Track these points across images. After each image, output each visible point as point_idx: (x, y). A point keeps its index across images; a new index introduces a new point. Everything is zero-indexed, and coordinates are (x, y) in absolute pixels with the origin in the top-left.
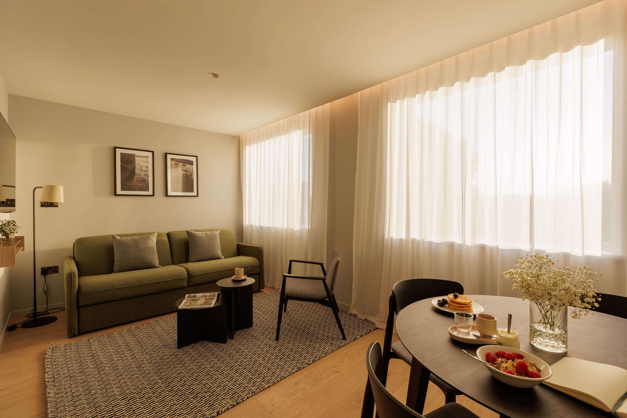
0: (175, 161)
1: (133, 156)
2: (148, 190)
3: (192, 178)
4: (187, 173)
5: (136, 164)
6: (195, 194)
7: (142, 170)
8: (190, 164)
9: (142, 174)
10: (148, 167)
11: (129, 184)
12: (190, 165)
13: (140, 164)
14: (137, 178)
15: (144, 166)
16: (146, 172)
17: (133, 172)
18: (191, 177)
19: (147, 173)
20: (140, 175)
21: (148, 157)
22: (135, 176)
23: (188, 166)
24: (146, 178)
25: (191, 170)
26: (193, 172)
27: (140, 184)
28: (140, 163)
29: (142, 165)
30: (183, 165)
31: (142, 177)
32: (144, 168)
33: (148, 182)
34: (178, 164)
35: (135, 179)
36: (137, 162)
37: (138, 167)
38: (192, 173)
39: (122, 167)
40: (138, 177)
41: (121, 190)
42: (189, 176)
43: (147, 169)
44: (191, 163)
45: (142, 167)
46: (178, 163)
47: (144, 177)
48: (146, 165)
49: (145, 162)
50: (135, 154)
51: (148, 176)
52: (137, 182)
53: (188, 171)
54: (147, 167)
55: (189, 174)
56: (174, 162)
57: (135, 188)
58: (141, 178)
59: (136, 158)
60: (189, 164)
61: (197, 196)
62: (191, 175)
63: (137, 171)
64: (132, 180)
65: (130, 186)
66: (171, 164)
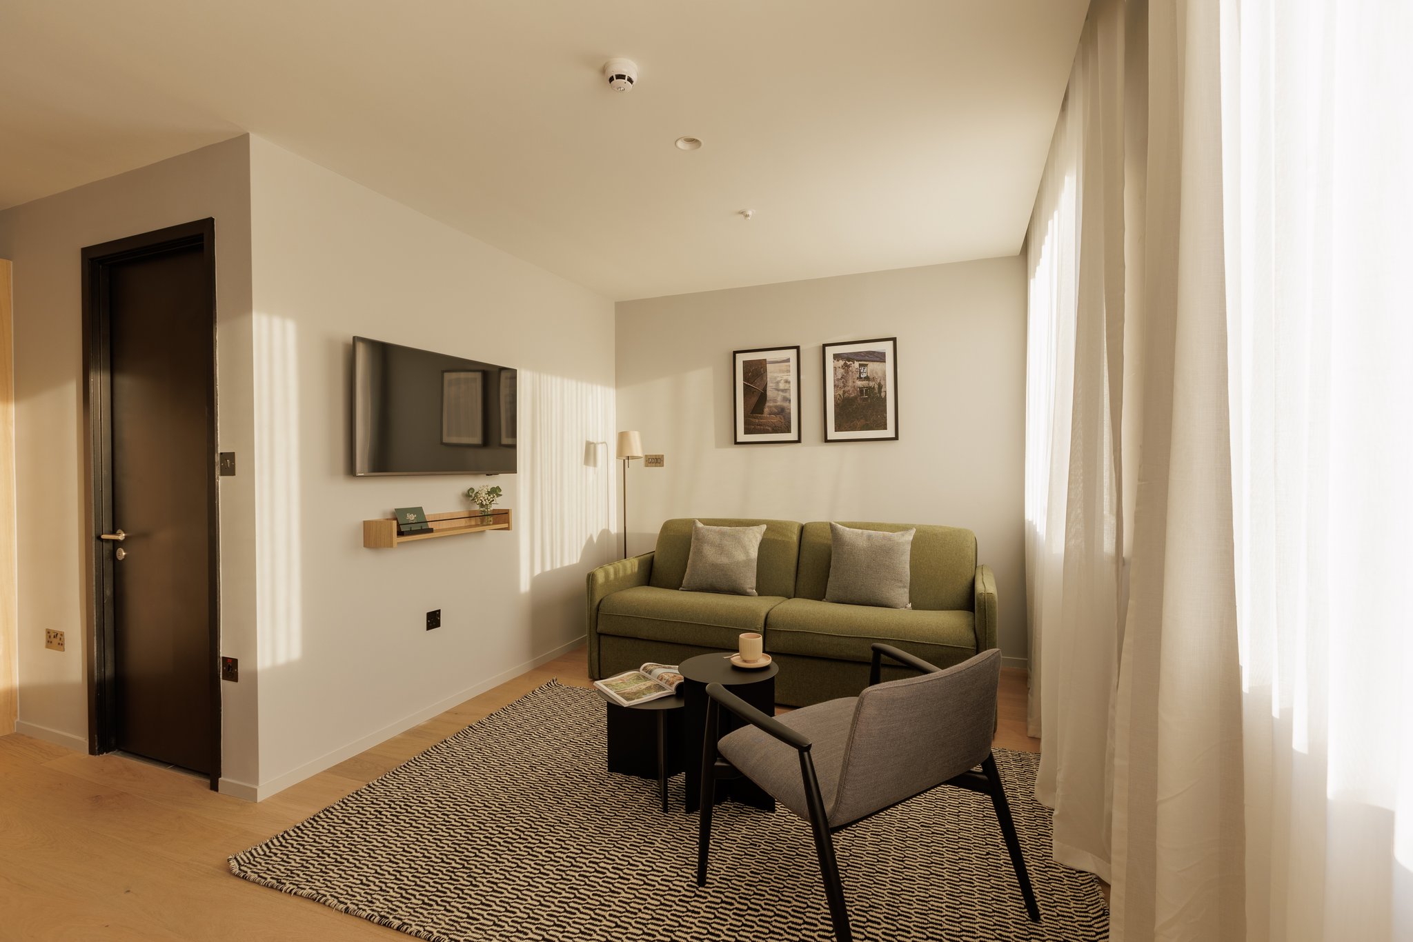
0: (842, 359)
1: (763, 363)
2: (789, 431)
3: (883, 394)
4: (871, 384)
5: (768, 379)
6: (890, 433)
7: (778, 390)
8: (878, 359)
9: (779, 398)
10: (789, 382)
11: (757, 421)
12: (878, 363)
13: (775, 378)
14: (771, 407)
15: (782, 381)
16: (786, 392)
17: (763, 397)
18: (880, 392)
19: (787, 395)
20: (775, 401)
21: (788, 360)
22: (767, 404)
23: (873, 367)
24: (785, 404)
25: (880, 374)
26: (885, 380)
27: (775, 420)
28: (776, 375)
29: (779, 379)
30: (860, 365)
31: (779, 404)
32: (782, 386)
33: (790, 413)
34: (849, 366)
35: (766, 410)
36: (769, 375)
37: (771, 385)
38: (882, 383)
39: (746, 387)
40: (771, 404)
41: (745, 434)
42: (877, 391)
43: (787, 386)
44: (880, 357)
45: (778, 383)
46: (849, 363)
47: (781, 404)
48: (785, 378)
49: (783, 372)
50: (765, 360)
51: (790, 401)
52: (770, 414)
53: (874, 379)
54: (787, 382)
55: (876, 386)
56: (841, 363)
57: (767, 427)
58: (776, 407)
59: (768, 366)
60: (875, 361)
61: (896, 438)
62: (880, 387)
63: (770, 393)
64: (762, 412)
65: (758, 425)
66: (835, 368)
